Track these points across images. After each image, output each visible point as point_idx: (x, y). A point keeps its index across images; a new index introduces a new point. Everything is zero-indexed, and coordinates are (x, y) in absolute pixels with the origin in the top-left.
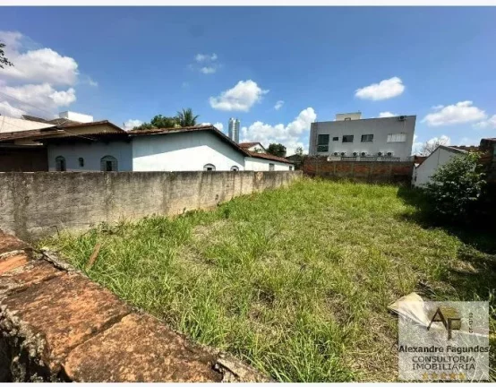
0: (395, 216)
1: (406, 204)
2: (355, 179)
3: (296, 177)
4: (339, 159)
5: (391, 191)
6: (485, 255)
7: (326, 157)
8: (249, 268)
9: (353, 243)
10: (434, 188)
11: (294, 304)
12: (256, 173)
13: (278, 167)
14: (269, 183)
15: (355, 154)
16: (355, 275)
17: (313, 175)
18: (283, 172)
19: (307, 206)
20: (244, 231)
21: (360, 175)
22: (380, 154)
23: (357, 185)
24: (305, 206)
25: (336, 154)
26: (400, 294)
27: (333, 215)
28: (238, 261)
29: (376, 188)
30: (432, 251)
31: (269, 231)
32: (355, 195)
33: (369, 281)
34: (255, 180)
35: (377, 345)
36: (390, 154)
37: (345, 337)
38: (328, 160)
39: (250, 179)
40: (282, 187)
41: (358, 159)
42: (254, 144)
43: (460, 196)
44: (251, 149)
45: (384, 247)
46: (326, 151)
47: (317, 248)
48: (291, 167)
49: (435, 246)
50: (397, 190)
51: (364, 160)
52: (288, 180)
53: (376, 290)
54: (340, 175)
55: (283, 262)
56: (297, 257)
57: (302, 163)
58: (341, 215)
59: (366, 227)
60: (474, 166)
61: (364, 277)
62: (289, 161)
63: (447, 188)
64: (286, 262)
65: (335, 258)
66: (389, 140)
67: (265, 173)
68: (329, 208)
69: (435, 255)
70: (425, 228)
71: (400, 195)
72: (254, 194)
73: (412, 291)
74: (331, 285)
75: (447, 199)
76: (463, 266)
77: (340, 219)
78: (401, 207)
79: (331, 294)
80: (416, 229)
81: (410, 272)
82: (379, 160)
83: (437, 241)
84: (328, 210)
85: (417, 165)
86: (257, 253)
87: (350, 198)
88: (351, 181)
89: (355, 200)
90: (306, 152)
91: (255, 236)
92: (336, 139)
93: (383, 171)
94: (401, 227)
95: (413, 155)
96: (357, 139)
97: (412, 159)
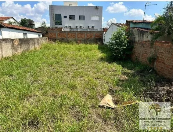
0: (98, 60)
1: (102, 53)
2: (79, 42)
3: (44, 41)
4: (69, 30)
5: (95, 46)
6: (129, 71)
7: (61, 28)
8: (17, 109)
9: (81, 77)
10: (112, 44)
12: (13, 40)
13: (30, 36)
14: (25, 47)
15: (77, 27)
17: (55, 40)
18: (34, 38)
19: (54, 60)
20: (9, 84)
21: (81, 39)
22: (89, 27)
23: (80, 45)
25: (66, 27)
26: (103, 97)
27: (69, 63)
28: (7, 107)
29: (89, 46)
30: (113, 73)
31: (29, 79)
32: (79, 51)
33: (90, 94)
34: (13, 45)
35: (96, 124)
36: (93, 27)
37: (81, 128)
38: (63, 30)
39: (9, 45)
40: (35, 49)
41: (79, 30)
42: (8, 18)
43: (121, 46)
44: (6, 22)
45: (95, 75)
46: (61, 25)
47: (62, 83)
48: (39, 35)
49: (113, 71)
50: (97, 46)
51: (81, 30)
52: (38, 44)
53: (93, 98)
54: (70, 39)
55: (41, 98)
56: (50, 92)
57: (47, 32)
58: (73, 62)
59: (86, 67)
60: (124, 33)
61: (88, 93)
62: (37, 31)
63: (117, 44)
64: (44, 97)
65: (73, 87)
66: (92, 20)
67: (20, 40)
68: (66, 59)
69: (114, 75)
70: (110, 63)
71: (99, 48)
72: (14, 55)
73: (107, 94)
74: (72, 103)
75: (116, 49)
76: (124, 77)
77: (73, 65)
78: (100, 54)
79: (73, 107)
80: (106, 64)
81: (105, 85)
82: (89, 30)
83: (114, 68)
84: (66, 61)
85: (104, 33)
86: (22, 97)
87: (77, 52)
88: (77, 43)
89: (80, 53)
90: (48, 25)
91: (19, 86)
92: (65, 17)
93: (91, 37)
94: (101, 64)
95: (102, 28)
96: (77, 18)
97: (103, 30)
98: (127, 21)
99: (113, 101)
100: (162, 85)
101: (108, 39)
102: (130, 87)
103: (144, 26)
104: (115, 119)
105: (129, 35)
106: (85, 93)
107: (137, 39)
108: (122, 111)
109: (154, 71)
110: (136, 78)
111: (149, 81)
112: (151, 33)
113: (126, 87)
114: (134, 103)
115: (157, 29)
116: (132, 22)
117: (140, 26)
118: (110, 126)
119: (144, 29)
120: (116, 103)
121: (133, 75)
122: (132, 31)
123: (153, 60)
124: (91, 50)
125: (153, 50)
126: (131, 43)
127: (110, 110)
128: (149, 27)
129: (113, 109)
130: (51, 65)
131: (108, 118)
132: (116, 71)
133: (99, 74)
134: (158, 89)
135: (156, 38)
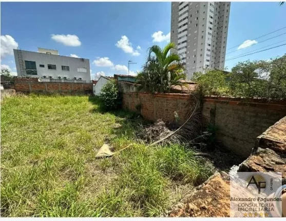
0: (90, 111)
1: (93, 104)
2: (63, 94)
3: (8, 95)
4: (49, 81)
5: (85, 98)
6: (122, 119)
7: (37, 79)
9: (70, 132)
10: (103, 95)
11: (34, 194)
15: (60, 77)
16: (76, 150)
17: (27, 93)
19: (28, 117)
21: (66, 91)
22: (75, 78)
23: (66, 97)
24: (25, 118)
25: (45, 77)
26: (99, 148)
27: (52, 119)
29: (77, 98)
30: (107, 123)
32: (65, 104)
33: (84, 149)
35: (95, 178)
36: (80, 79)
37: (78, 187)
38: (39, 81)
41: (63, 81)
43: (112, 98)
45: (88, 128)
46: (36, 74)
47: (45, 144)
49: (107, 121)
50: (88, 98)
51: (66, 81)
53: (88, 152)
54: (51, 91)
56: (26, 160)
57: (12, 83)
58: (58, 117)
59: (76, 120)
60: (114, 85)
61: (81, 148)
63: (107, 95)
64: (15, 168)
65: (61, 146)
66: (78, 71)
68: (48, 114)
69: (109, 124)
70: (103, 114)
71: (90, 100)
73: (103, 144)
74: (61, 164)
75: (108, 100)
76: (118, 125)
77: (59, 120)
78: (91, 106)
79: (63, 169)
80: (99, 115)
81: (101, 136)
82: (76, 82)
83: (108, 118)
84: (48, 116)
85: (94, 85)
87: (62, 105)
88: (61, 95)
89: (66, 106)
92: (42, 66)
93: (79, 88)
94: (93, 116)
95: (91, 80)
96: (59, 68)
97: (92, 82)
98: (115, 75)
99: (110, 149)
100: (148, 127)
101: (98, 90)
102: (124, 133)
103: (130, 80)
104: (113, 165)
105: (118, 87)
106: (78, 149)
107: (125, 91)
108: (119, 156)
109: (141, 116)
110: (129, 124)
111: (139, 125)
112: (136, 86)
113: (120, 133)
114: (128, 146)
115: (139, 83)
116: (119, 76)
117: (127, 79)
118: (109, 174)
119: (130, 82)
120: (112, 150)
121: (126, 122)
122: (120, 83)
123: (139, 107)
124: (80, 102)
125: (138, 99)
126: (120, 94)
127: (108, 158)
128: (133, 81)
129: (111, 156)
130: (22, 124)
131: (107, 166)
132: (110, 120)
133: (93, 126)
134: (145, 131)
135: (139, 90)
